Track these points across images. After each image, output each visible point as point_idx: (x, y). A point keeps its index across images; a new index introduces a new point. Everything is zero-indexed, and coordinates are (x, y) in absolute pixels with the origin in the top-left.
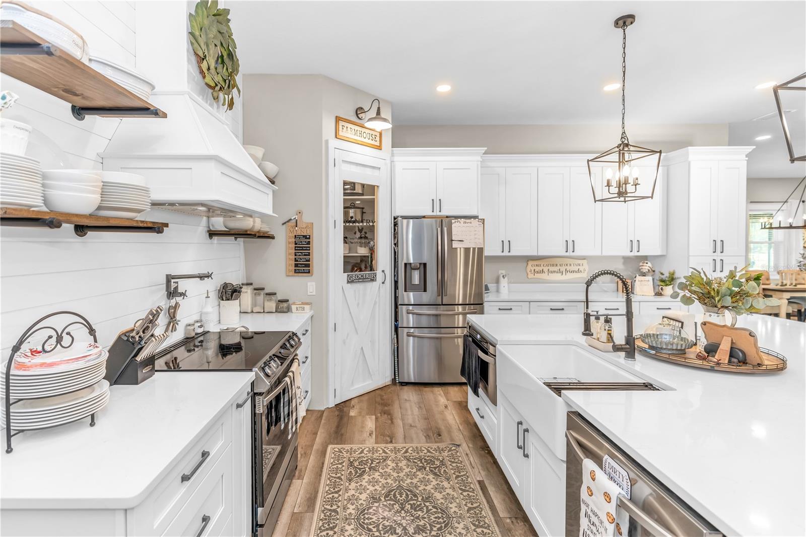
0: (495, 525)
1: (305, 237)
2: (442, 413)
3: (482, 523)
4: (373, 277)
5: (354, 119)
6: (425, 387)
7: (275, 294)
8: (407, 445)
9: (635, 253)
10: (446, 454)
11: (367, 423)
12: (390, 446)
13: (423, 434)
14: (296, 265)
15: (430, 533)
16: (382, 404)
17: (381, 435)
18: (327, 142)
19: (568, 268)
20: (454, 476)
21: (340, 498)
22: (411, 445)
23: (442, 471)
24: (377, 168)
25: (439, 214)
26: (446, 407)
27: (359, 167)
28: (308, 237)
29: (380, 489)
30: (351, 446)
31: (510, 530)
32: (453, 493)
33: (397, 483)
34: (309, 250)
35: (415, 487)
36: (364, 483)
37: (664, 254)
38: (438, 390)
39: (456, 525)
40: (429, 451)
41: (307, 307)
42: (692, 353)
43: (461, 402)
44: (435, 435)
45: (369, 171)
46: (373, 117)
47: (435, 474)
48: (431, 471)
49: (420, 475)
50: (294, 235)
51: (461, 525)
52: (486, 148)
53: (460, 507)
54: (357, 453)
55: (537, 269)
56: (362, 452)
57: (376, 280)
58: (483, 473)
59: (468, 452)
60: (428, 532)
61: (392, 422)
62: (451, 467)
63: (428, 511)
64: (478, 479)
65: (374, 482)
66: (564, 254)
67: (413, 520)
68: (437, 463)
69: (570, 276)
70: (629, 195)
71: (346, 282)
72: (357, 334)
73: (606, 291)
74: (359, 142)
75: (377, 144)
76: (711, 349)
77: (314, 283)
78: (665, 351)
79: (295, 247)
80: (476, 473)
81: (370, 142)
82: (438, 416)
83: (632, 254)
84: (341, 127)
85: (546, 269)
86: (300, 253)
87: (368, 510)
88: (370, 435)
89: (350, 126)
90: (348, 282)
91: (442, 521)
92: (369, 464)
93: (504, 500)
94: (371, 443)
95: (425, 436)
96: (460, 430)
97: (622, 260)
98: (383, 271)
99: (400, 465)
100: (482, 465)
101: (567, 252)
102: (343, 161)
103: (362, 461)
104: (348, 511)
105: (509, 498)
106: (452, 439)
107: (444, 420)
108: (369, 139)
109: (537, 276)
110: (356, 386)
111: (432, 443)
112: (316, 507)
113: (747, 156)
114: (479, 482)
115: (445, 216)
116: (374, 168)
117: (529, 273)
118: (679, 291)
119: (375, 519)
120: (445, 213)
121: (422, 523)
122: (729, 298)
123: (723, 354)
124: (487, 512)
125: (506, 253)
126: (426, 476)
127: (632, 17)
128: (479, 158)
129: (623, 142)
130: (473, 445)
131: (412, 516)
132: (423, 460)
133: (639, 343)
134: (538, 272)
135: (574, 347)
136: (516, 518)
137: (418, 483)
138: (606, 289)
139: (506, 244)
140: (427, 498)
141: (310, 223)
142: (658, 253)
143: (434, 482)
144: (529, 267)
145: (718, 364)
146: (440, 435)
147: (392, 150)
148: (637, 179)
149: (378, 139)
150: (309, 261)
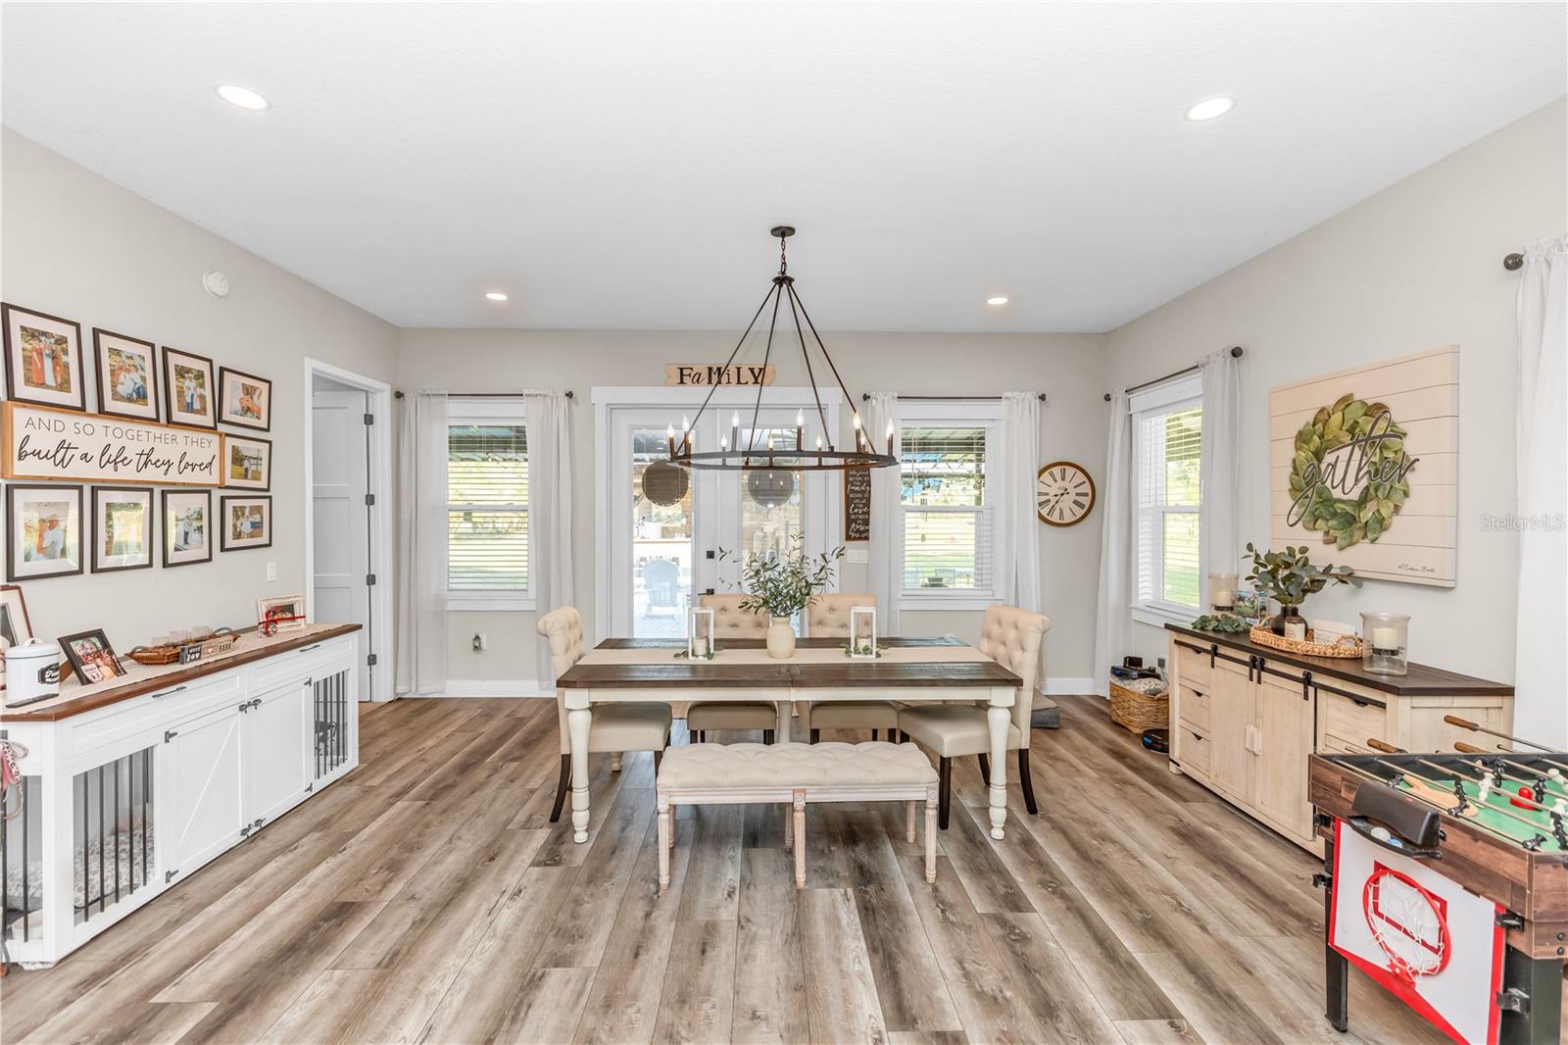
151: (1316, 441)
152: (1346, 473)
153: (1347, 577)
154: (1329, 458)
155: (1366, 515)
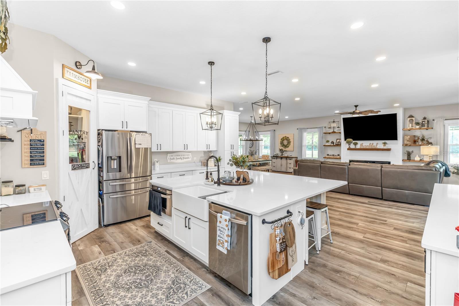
0: (177, 262)
1: (40, 141)
2: (136, 232)
3: (172, 263)
4: (88, 166)
5: (75, 68)
6: (121, 224)
7: (12, 182)
8: (125, 251)
9: (208, 150)
10: (146, 247)
11: (94, 249)
12: (115, 254)
13: (131, 244)
14: (31, 160)
15: (153, 275)
16: (98, 239)
17: (107, 252)
18: (57, 79)
19: (184, 157)
20: (154, 253)
21: (99, 284)
22: (127, 250)
23: (148, 254)
24: (89, 100)
25: (126, 129)
26: (137, 229)
27: (78, 98)
28: (42, 141)
29: (120, 272)
30: (91, 262)
31: (183, 261)
32: (156, 259)
33: (128, 266)
34: (44, 149)
35: (138, 264)
36: (109, 273)
37: (217, 150)
38: (129, 224)
39: (162, 268)
40: (137, 249)
41: (43, 188)
42: (234, 181)
43: (144, 225)
44: (137, 242)
45: (84, 101)
46: (90, 70)
47: (145, 256)
48: (142, 255)
49: (138, 259)
50: (29, 140)
51: (165, 267)
52: (151, 98)
53: (161, 262)
54: (96, 264)
55: (172, 157)
56: (99, 262)
57: (89, 167)
58: (166, 248)
59: (156, 243)
60: (152, 275)
61: (110, 244)
62: (151, 251)
63: (148, 269)
64: (165, 250)
65: (115, 270)
66: (183, 150)
67: (143, 275)
68: (144, 252)
69: (185, 160)
70: (213, 128)
71: (71, 169)
72: (78, 201)
73: (198, 166)
74: (78, 83)
75: (89, 85)
76: (238, 179)
77: (48, 172)
78: (227, 182)
79: (31, 148)
80: (162, 248)
81: (84, 83)
82: (135, 234)
83: (207, 150)
84: (66, 72)
85: (175, 158)
86: (35, 151)
87: (118, 281)
88: (100, 254)
89: (72, 72)
90: (72, 169)
91: (156, 269)
92: (107, 265)
93: (178, 253)
94: (102, 257)
95: (132, 244)
96: (149, 236)
97: (203, 153)
98: (93, 162)
99: (125, 259)
100: (164, 246)
101: (184, 149)
102: (68, 93)
103: (102, 266)
104: (107, 286)
105: (179, 252)
106: (146, 241)
107: (139, 235)
108: (84, 82)
109: (172, 161)
110: (78, 233)
111: (137, 245)
112: (85, 293)
113: (239, 116)
114: (165, 251)
115: (130, 131)
116: (87, 99)
117: (168, 160)
118: (229, 162)
119: (123, 282)
120: (129, 129)
121: (147, 274)
122: (242, 163)
123: (241, 180)
124: (172, 259)
125: (159, 150)
126: (141, 258)
127: (214, 63)
128: (147, 102)
129: (211, 108)
130: (157, 240)
131: (142, 274)
132: (136, 253)
133: (221, 181)
134: (172, 159)
135: (199, 186)
136: (184, 256)
137: (138, 262)
138: (198, 165)
139: (159, 146)
140: (145, 265)
141: (45, 132)
142: (215, 150)
143: (146, 259)
144: (168, 157)
145: (241, 183)
146: (140, 241)
147: (97, 90)
148: (216, 122)
149: (89, 82)
150: (44, 157)
151: (283, 140)
152: (285, 142)
153: (286, 151)
154: (284, 141)
155: (287, 146)
